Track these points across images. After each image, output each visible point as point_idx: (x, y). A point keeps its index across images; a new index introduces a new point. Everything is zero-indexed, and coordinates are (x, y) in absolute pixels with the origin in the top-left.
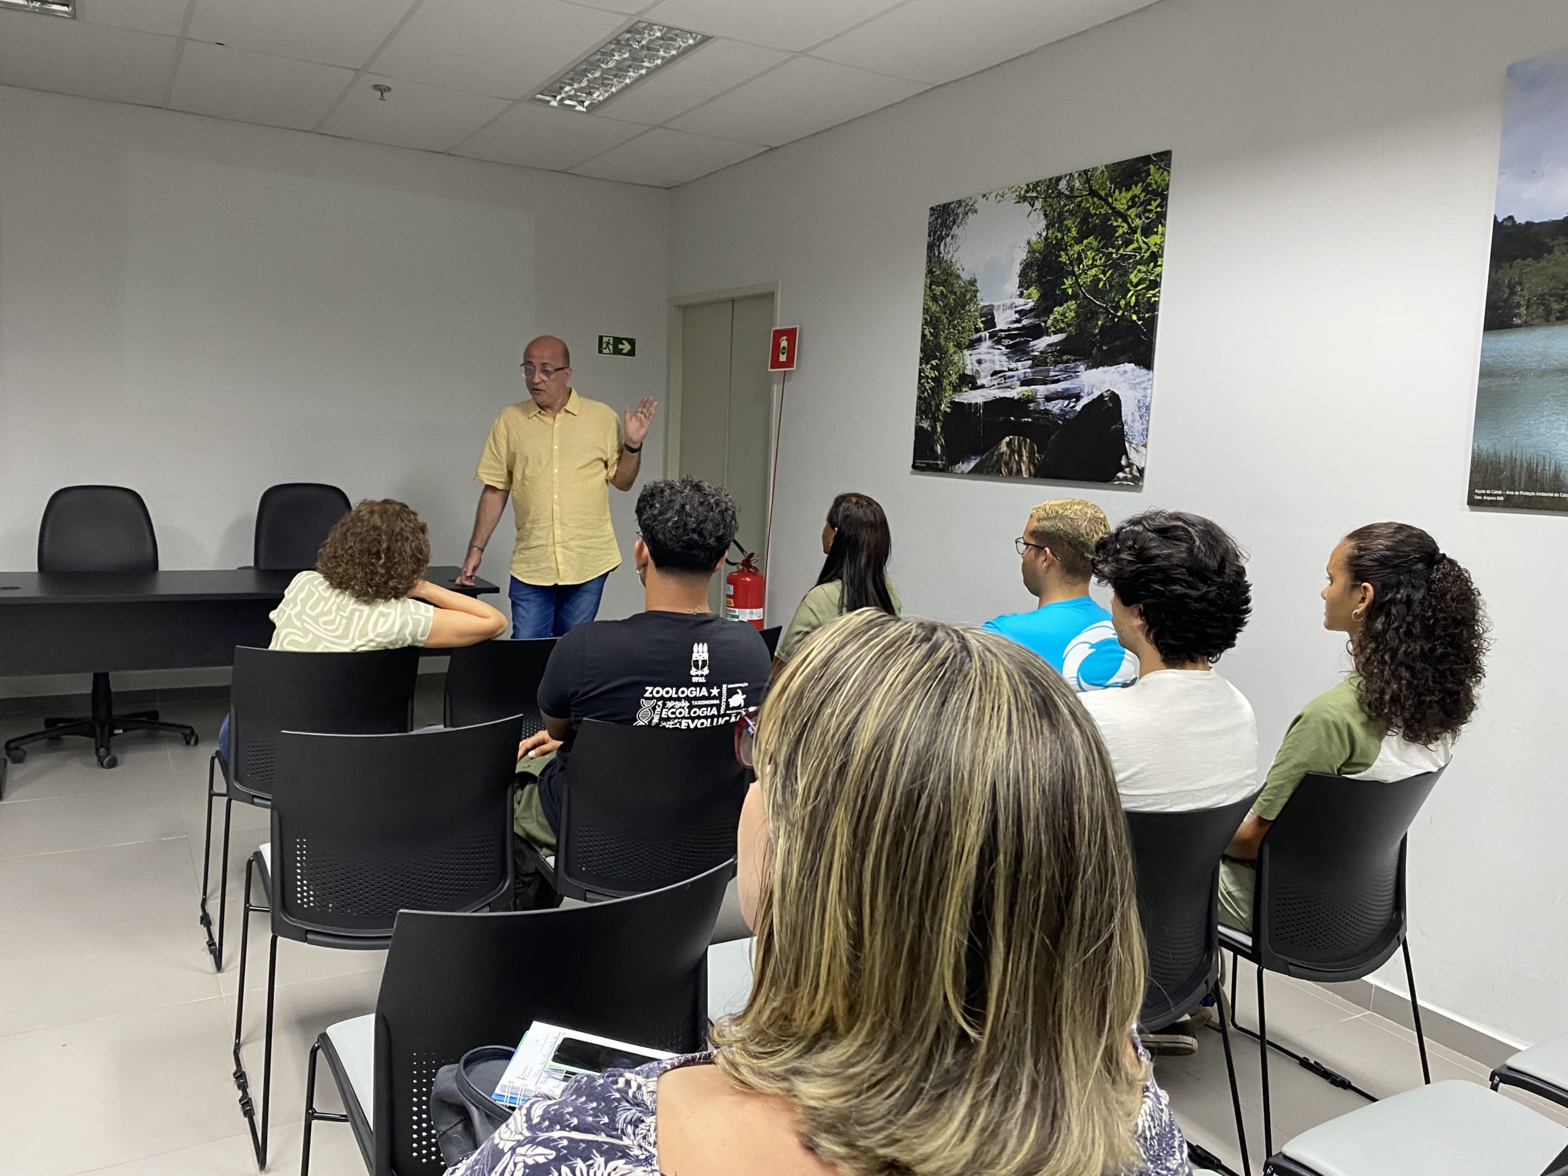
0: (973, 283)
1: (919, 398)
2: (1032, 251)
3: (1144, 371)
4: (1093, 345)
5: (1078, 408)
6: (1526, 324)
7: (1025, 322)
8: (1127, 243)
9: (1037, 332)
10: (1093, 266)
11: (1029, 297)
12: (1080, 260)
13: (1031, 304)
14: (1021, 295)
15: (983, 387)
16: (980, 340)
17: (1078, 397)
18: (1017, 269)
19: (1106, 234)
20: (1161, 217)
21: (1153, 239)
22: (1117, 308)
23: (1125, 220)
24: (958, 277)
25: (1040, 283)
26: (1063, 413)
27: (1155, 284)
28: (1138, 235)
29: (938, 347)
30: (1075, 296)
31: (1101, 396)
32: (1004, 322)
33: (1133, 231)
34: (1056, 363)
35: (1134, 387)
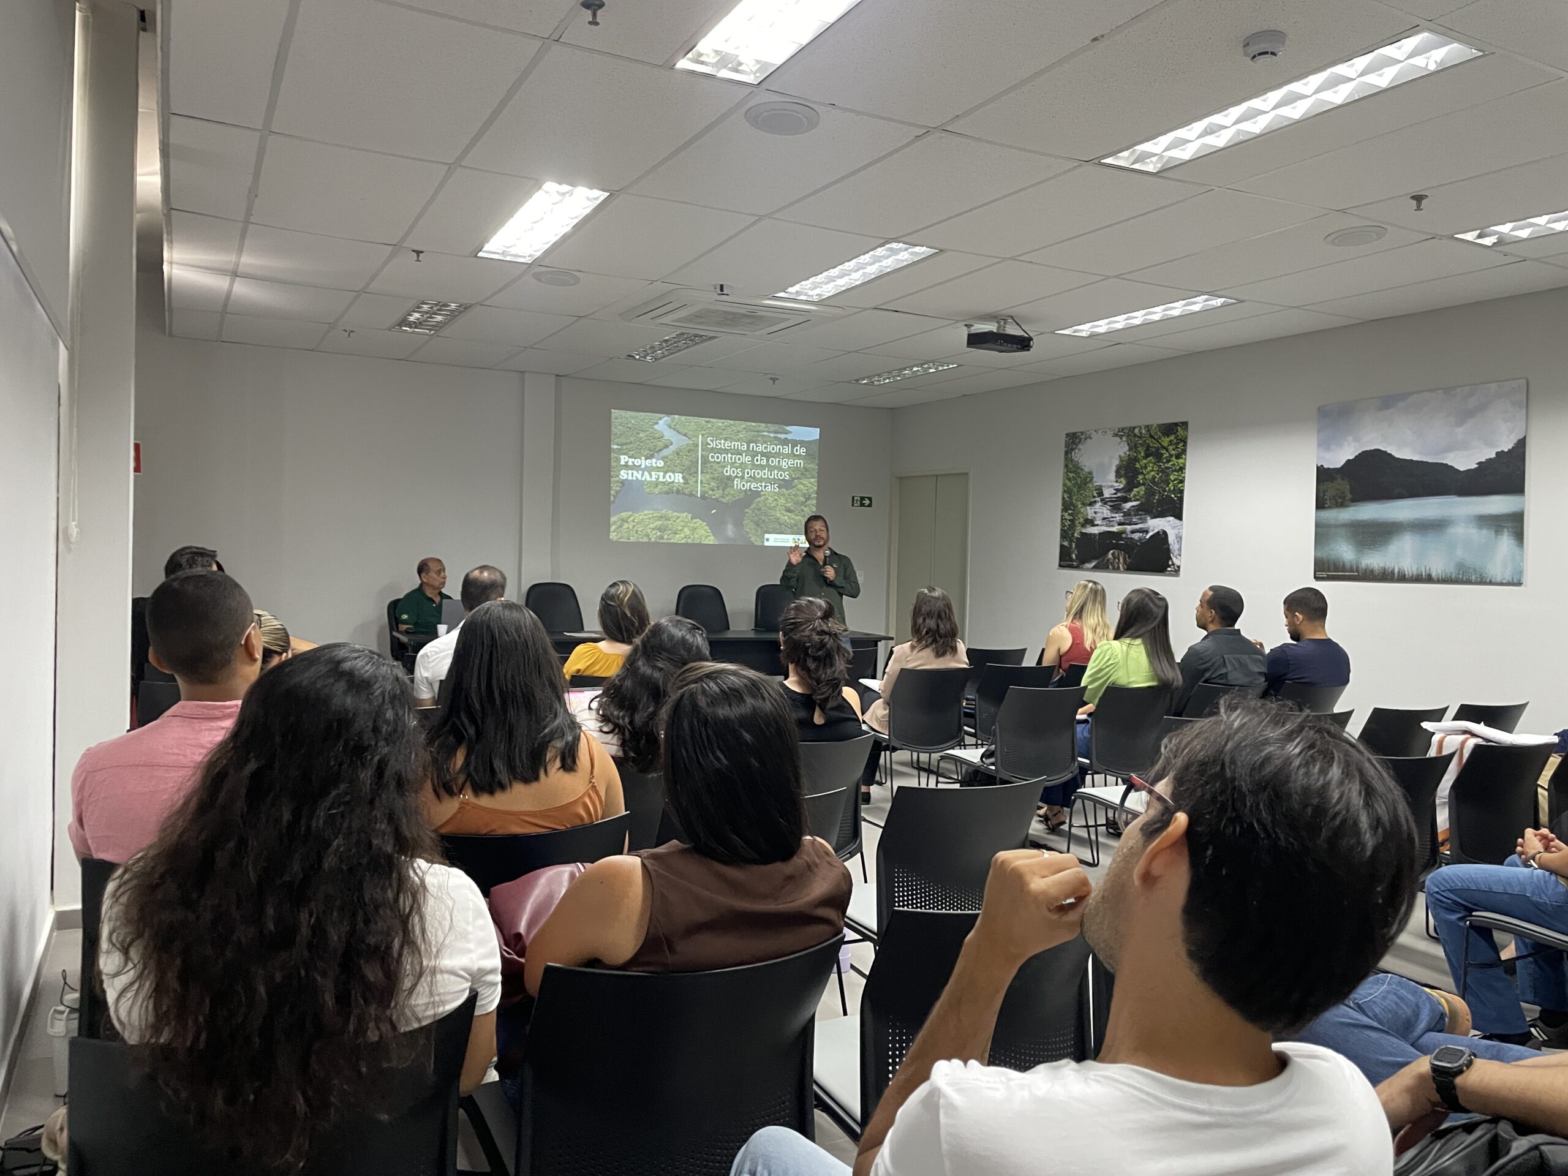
0: (1090, 473)
1: (1062, 530)
2: (1121, 461)
3: (1178, 521)
4: (1153, 508)
5: (1148, 537)
6: (1330, 507)
7: (1119, 495)
8: (1168, 461)
9: (1126, 500)
10: (1152, 471)
11: (1121, 482)
12: (1146, 468)
13: (1122, 486)
14: (1117, 481)
15: (1097, 525)
16: (1095, 502)
17: (1147, 532)
18: (1114, 468)
19: (1158, 457)
20: (1184, 451)
21: (1181, 461)
22: (1164, 491)
23: (1167, 451)
24: (1082, 469)
25: (1126, 476)
26: (1140, 539)
27: (1182, 481)
28: (1173, 459)
29: (1072, 504)
30: (1144, 484)
31: (1158, 532)
32: (1108, 493)
33: (1171, 456)
34: (1135, 515)
35: (1174, 528)
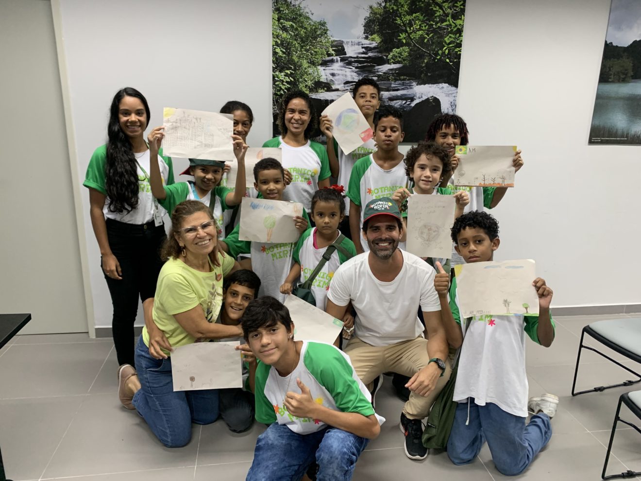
0: (323, 24)
2: (373, 13)
4: (422, 72)
6: (613, 82)
8: (443, 21)
10: (420, 29)
11: (373, 40)
12: (410, 25)
14: (366, 38)
19: (429, 14)
20: (463, 11)
21: (458, 22)
22: (437, 54)
23: (441, 7)
24: (308, 18)
25: (380, 32)
27: (459, 45)
28: (449, 18)
29: (291, 61)
30: (407, 44)
33: (447, 15)
